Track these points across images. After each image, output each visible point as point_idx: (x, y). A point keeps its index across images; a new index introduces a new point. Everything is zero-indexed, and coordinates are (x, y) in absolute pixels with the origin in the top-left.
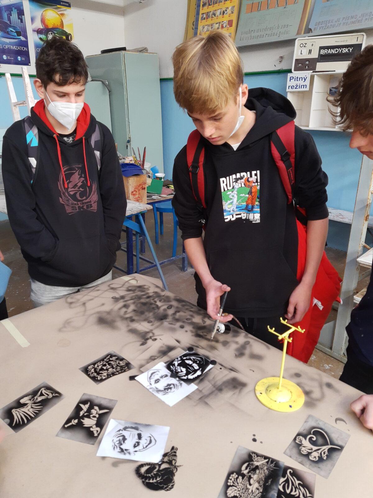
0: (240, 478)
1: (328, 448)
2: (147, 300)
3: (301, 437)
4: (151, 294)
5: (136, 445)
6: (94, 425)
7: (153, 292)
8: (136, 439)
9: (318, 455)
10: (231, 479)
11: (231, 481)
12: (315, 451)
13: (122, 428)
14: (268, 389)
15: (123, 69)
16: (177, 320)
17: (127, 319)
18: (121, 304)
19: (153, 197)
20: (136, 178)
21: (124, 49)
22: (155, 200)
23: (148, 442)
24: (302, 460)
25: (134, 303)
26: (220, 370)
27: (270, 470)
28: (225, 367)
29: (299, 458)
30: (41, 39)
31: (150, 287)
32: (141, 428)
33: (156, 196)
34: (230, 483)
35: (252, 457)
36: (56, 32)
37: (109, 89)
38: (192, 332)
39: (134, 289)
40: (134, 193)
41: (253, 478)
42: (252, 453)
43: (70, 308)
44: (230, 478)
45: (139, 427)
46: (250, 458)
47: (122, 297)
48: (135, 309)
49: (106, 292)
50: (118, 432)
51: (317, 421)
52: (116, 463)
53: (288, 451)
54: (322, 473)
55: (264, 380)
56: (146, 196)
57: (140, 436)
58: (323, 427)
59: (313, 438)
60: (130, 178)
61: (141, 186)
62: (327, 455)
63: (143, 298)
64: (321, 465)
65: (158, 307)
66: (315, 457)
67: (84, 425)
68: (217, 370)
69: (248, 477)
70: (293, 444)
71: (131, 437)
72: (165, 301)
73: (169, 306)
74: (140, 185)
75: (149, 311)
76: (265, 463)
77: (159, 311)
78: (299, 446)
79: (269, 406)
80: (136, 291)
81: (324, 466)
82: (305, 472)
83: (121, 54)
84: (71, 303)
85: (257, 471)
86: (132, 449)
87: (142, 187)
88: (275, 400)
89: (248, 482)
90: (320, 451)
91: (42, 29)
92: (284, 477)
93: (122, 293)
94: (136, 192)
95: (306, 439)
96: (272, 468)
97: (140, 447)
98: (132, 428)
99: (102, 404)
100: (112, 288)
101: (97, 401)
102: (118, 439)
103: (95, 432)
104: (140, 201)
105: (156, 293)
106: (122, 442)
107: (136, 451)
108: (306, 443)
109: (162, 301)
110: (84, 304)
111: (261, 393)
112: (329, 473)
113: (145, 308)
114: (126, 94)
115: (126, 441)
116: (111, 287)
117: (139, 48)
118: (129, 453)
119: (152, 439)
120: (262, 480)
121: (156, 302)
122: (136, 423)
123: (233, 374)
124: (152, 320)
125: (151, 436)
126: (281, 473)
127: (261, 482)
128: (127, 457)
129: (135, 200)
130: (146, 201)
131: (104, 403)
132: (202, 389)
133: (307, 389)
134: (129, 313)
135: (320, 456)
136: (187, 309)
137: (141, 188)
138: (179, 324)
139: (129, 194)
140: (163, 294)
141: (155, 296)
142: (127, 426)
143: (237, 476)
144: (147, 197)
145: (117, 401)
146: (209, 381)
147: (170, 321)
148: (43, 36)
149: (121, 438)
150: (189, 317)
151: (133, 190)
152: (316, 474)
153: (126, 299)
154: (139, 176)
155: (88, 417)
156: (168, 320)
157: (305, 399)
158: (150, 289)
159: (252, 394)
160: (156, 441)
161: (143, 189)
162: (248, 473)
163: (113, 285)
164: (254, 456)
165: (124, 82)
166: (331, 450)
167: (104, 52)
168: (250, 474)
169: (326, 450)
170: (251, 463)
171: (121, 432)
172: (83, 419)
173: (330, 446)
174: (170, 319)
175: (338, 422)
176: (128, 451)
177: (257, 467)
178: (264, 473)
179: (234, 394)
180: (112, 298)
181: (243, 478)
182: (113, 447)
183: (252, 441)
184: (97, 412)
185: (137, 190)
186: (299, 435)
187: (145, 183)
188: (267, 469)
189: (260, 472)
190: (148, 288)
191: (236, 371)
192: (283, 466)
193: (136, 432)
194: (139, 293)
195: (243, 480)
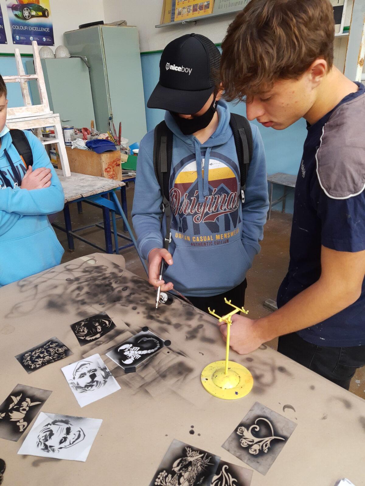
0: (170, 476)
1: (271, 440)
2: (103, 282)
3: (243, 428)
4: (107, 275)
5: (63, 441)
6: (22, 418)
7: (111, 273)
8: (63, 434)
9: (259, 448)
10: (159, 478)
11: (159, 481)
12: (256, 443)
13: (50, 421)
14: (214, 376)
15: (102, 44)
16: (131, 302)
17: (78, 302)
18: (74, 286)
19: (129, 173)
20: (109, 154)
21: (101, 23)
22: (131, 176)
23: (76, 437)
24: (240, 454)
25: (88, 285)
26: (168, 354)
27: (203, 466)
28: (173, 351)
29: (238, 452)
30: (16, 15)
31: (108, 267)
32: (71, 422)
33: (132, 172)
34: (158, 482)
35: (187, 451)
36: (32, 8)
37: (88, 65)
38: (144, 313)
39: (91, 270)
40: (108, 170)
41: (183, 476)
42: (187, 448)
43: (21, 292)
44: (159, 476)
45: (70, 420)
46: (184, 452)
47: (77, 279)
48: (89, 291)
49: (60, 274)
50: (46, 427)
51: (264, 409)
52: (38, 462)
53: (227, 444)
54: (261, 468)
55: (213, 365)
56: (122, 172)
57: (68, 431)
58: (269, 416)
59: (256, 428)
60: (103, 155)
61: (115, 163)
62: (268, 448)
63: (99, 279)
64: (260, 459)
65: (113, 289)
66: (255, 450)
67: (11, 418)
68: (164, 354)
69: (179, 474)
70: (234, 435)
71: (59, 431)
72: (121, 283)
73: (124, 288)
74: (114, 161)
75: (103, 292)
76: (200, 459)
77: (113, 293)
78: (239, 437)
79: (213, 393)
80: (93, 272)
81: (263, 460)
82: (242, 468)
83: (99, 28)
84: (22, 286)
85: (190, 468)
86: (57, 446)
87: (117, 163)
88: (221, 387)
89: (177, 481)
90: (261, 444)
91: (17, 5)
92: (218, 474)
93: (77, 274)
94: (110, 169)
95: (248, 430)
96: (206, 464)
97: (67, 443)
98: (62, 421)
99: (35, 395)
100: (68, 270)
101: (30, 392)
102: (45, 434)
103: (21, 427)
104: (115, 178)
105: (113, 273)
106: (48, 438)
107: (61, 448)
108: (248, 434)
109: (118, 282)
110: (36, 286)
111: (207, 379)
112: (269, 469)
113: (99, 290)
114: (106, 70)
115: (52, 437)
116: (66, 268)
117: (117, 22)
118: (53, 451)
119: (82, 433)
120: (194, 479)
121: (111, 283)
122: (67, 416)
123: (180, 358)
124: (104, 302)
125: (80, 430)
126: (215, 470)
127: (191, 481)
128: (50, 455)
129: (109, 177)
130: (122, 178)
131: (38, 394)
132: (144, 377)
133: (258, 372)
134: (82, 295)
135: (261, 449)
136: (143, 291)
137: (115, 164)
138: (131, 306)
139: (103, 171)
140: (120, 274)
141: (111, 277)
142: (57, 420)
143: (166, 474)
144: (123, 174)
145: (52, 391)
146: (154, 367)
147: (123, 303)
148: (18, 13)
149: (48, 433)
150: (143, 299)
151: (107, 167)
152: (254, 470)
153: (80, 281)
154: (112, 152)
155: (18, 410)
156: (121, 302)
157: (254, 384)
158: (107, 269)
159: (197, 380)
160: (85, 436)
161: (117, 166)
162: (179, 470)
163: (70, 266)
164: (189, 451)
165: (103, 57)
166: (274, 442)
167: (82, 27)
168: (181, 471)
169: (269, 442)
170: (184, 458)
171: (49, 426)
172: (12, 413)
173: (273, 437)
174: (123, 301)
175: (286, 409)
176: (53, 448)
177: (190, 463)
178: (197, 470)
179: (178, 380)
180: (66, 280)
181: (172, 477)
182: (38, 443)
183: (189, 434)
184: (28, 404)
185: (111, 167)
186: (241, 425)
187: (120, 160)
188: (201, 465)
189: (193, 469)
190: (105, 269)
191: (184, 355)
192: (219, 462)
193: (65, 426)
194: (95, 274)
195: (173, 479)
